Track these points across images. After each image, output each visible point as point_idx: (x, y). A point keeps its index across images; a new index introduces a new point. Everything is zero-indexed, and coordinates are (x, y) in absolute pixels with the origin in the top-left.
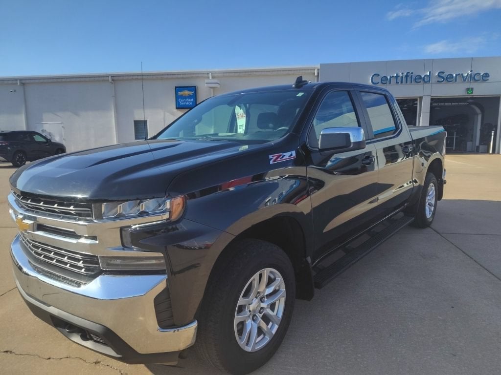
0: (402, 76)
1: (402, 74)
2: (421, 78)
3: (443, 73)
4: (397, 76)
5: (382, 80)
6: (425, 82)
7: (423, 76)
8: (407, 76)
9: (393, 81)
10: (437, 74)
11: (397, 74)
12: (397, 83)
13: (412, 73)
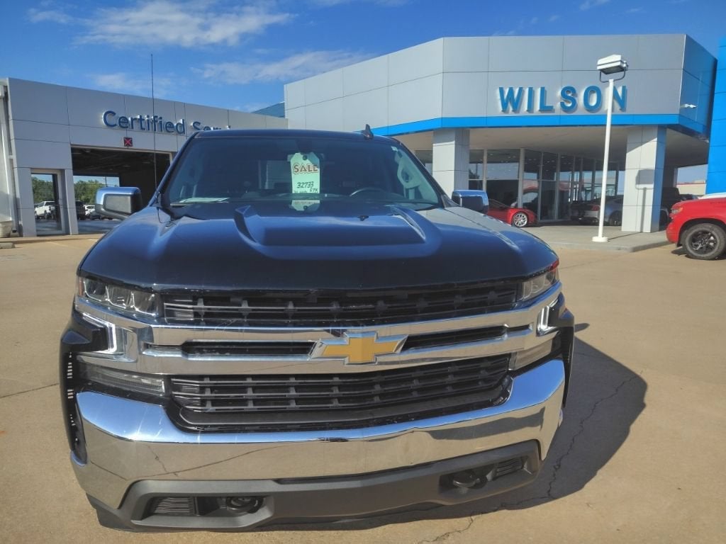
0: (148, 120)
1: (148, 117)
2: (173, 127)
3: (200, 123)
4: (141, 119)
5: (120, 122)
6: (179, 133)
7: (175, 125)
8: (155, 121)
9: (136, 125)
10: (192, 124)
11: (141, 116)
12: (142, 129)
13: (161, 118)
